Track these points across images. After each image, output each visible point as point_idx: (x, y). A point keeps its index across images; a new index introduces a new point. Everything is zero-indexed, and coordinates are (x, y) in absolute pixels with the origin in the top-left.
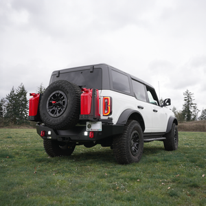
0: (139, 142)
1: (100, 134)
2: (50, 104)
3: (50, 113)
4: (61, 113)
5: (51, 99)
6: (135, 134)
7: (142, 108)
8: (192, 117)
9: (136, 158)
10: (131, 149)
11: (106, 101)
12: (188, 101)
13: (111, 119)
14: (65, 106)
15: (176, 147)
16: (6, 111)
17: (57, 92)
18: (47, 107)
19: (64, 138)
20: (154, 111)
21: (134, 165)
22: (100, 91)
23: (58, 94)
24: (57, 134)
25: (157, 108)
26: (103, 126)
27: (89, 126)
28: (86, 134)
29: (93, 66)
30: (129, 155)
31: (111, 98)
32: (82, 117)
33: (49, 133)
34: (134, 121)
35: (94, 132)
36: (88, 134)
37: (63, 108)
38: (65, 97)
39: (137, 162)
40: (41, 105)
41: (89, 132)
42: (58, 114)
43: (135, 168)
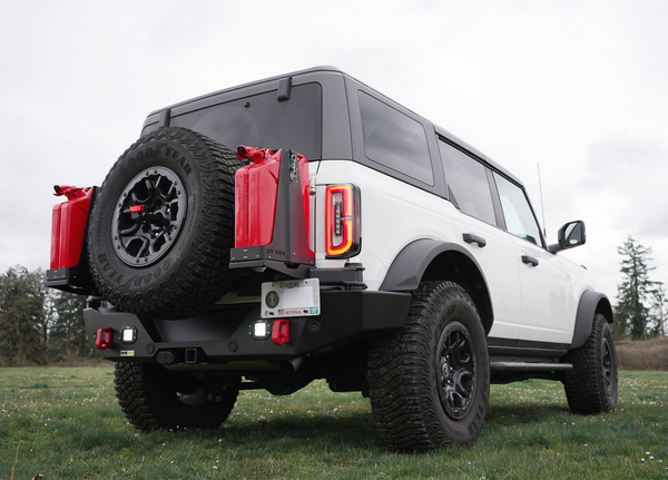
0: (469, 366)
1: (314, 328)
2: (126, 220)
3: (123, 254)
4: (164, 248)
5: (128, 202)
6: (454, 335)
7: (481, 244)
8: (651, 325)
9: (461, 428)
10: (441, 394)
11: (336, 199)
12: (636, 275)
13: (359, 269)
14: (177, 223)
15: (611, 400)
16: (56, 315)
17: (151, 171)
18: (115, 233)
19: (179, 353)
20: (526, 260)
21: (455, 456)
22: (313, 166)
23: (152, 178)
24: (156, 336)
25: (535, 251)
26: (324, 296)
27: (273, 300)
28: (260, 329)
29: (290, 77)
30: (433, 415)
31: (356, 192)
32: (239, 257)
33: (128, 335)
34: (448, 284)
35: (289, 321)
36: (269, 329)
37: (169, 229)
38: (179, 187)
39: (467, 444)
40: (92, 226)
41: (270, 321)
42: (153, 256)
43: (456, 463)
